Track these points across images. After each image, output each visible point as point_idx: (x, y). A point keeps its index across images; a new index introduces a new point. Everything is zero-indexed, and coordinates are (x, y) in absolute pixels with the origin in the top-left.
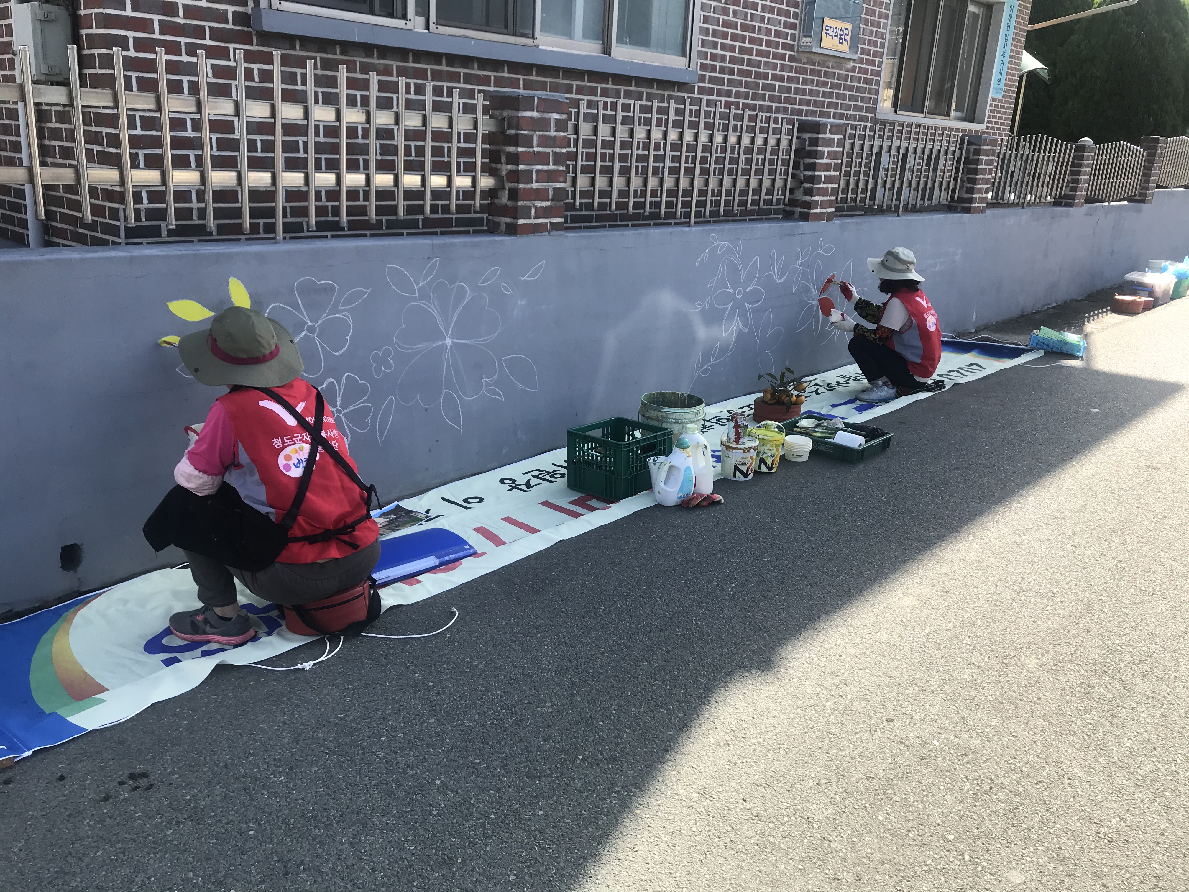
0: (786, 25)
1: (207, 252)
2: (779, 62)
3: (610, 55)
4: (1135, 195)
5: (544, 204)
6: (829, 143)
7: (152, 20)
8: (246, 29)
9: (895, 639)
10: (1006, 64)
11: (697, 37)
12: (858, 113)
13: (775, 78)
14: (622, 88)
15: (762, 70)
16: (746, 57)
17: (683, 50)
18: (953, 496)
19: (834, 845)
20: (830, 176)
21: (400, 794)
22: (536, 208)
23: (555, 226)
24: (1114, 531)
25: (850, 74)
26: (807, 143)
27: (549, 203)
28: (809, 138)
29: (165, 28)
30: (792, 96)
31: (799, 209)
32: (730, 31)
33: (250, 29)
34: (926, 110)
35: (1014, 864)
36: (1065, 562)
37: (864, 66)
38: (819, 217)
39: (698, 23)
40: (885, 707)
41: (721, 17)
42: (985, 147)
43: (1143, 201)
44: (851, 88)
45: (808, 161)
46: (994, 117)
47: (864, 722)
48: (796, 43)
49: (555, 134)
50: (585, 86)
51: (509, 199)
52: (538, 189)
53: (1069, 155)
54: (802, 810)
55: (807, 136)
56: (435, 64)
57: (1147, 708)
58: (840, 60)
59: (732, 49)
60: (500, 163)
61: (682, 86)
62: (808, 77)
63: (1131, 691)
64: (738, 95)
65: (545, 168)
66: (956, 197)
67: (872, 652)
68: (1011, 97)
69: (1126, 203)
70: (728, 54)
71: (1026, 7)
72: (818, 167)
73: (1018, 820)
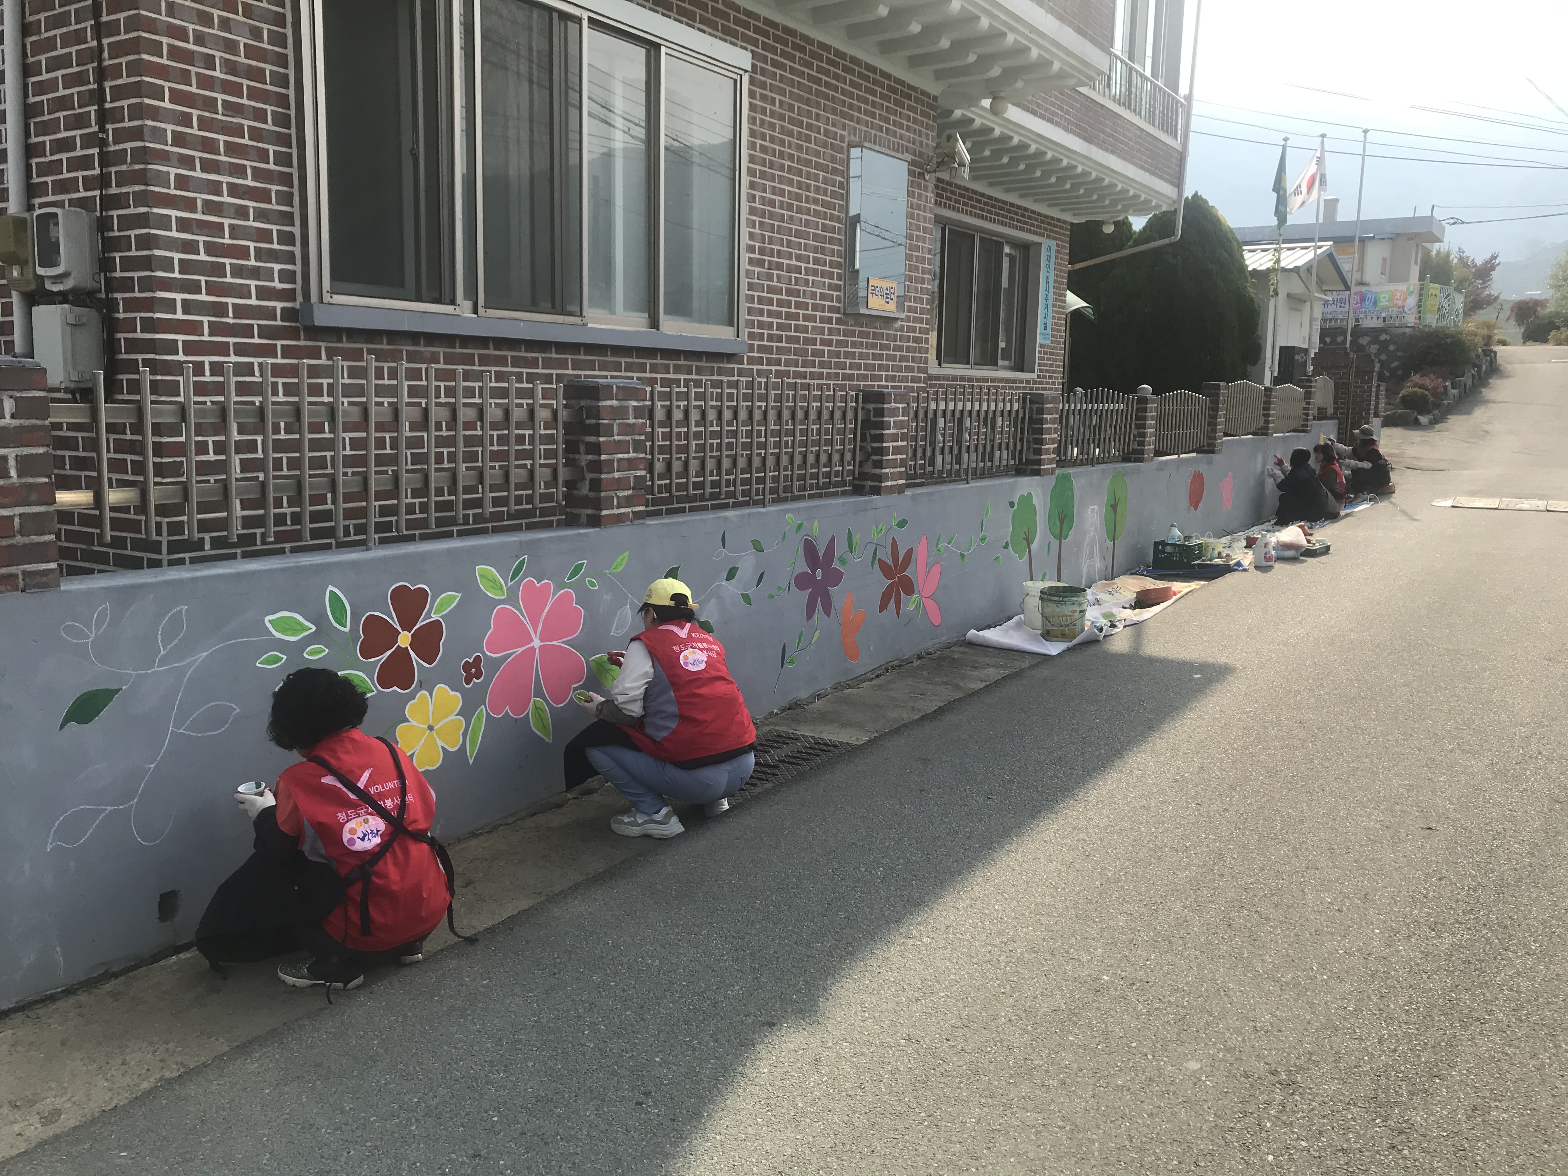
0: (831, 287)
1: (307, 563)
2: (826, 326)
3: (658, 329)
4: (1204, 446)
5: (626, 493)
6: (894, 412)
7: (202, 322)
8: (293, 324)
9: (1048, 900)
10: (1050, 308)
11: (744, 305)
12: (910, 374)
13: (824, 342)
14: (671, 363)
15: (810, 336)
16: (793, 323)
17: (731, 320)
18: (1074, 768)
19: (1036, 1062)
20: (898, 447)
21: (623, 1072)
22: (618, 497)
23: (637, 515)
24: (1232, 788)
25: (899, 333)
26: (872, 413)
27: (630, 492)
28: (874, 409)
29: (215, 329)
30: (842, 360)
31: (870, 483)
32: (775, 297)
33: (298, 324)
34: (972, 360)
35: (1190, 1057)
36: (1192, 819)
37: (911, 324)
38: (891, 490)
39: (744, 291)
40: (1053, 955)
41: (766, 283)
42: (1048, 406)
43: (1213, 452)
44: (900, 348)
45: (874, 432)
46: (1045, 365)
47: (1038, 969)
48: (842, 305)
49: (634, 421)
50: (635, 363)
51: (590, 490)
52: (619, 479)
53: (1132, 407)
54: (1001, 1041)
55: (871, 406)
56: (482, 349)
57: (1282, 931)
58: (889, 321)
59: (778, 315)
60: (579, 452)
61: (730, 357)
62: (856, 339)
63: (1266, 919)
64: (788, 363)
65: (626, 456)
66: (1024, 460)
67: (1030, 913)
68: (1059, 343)
69: (1194, 454)
70: (775, 320)
71: (1063, 247)
72: (885, 438)
73: (1188, 1025)
